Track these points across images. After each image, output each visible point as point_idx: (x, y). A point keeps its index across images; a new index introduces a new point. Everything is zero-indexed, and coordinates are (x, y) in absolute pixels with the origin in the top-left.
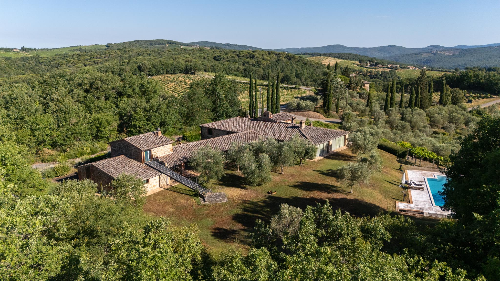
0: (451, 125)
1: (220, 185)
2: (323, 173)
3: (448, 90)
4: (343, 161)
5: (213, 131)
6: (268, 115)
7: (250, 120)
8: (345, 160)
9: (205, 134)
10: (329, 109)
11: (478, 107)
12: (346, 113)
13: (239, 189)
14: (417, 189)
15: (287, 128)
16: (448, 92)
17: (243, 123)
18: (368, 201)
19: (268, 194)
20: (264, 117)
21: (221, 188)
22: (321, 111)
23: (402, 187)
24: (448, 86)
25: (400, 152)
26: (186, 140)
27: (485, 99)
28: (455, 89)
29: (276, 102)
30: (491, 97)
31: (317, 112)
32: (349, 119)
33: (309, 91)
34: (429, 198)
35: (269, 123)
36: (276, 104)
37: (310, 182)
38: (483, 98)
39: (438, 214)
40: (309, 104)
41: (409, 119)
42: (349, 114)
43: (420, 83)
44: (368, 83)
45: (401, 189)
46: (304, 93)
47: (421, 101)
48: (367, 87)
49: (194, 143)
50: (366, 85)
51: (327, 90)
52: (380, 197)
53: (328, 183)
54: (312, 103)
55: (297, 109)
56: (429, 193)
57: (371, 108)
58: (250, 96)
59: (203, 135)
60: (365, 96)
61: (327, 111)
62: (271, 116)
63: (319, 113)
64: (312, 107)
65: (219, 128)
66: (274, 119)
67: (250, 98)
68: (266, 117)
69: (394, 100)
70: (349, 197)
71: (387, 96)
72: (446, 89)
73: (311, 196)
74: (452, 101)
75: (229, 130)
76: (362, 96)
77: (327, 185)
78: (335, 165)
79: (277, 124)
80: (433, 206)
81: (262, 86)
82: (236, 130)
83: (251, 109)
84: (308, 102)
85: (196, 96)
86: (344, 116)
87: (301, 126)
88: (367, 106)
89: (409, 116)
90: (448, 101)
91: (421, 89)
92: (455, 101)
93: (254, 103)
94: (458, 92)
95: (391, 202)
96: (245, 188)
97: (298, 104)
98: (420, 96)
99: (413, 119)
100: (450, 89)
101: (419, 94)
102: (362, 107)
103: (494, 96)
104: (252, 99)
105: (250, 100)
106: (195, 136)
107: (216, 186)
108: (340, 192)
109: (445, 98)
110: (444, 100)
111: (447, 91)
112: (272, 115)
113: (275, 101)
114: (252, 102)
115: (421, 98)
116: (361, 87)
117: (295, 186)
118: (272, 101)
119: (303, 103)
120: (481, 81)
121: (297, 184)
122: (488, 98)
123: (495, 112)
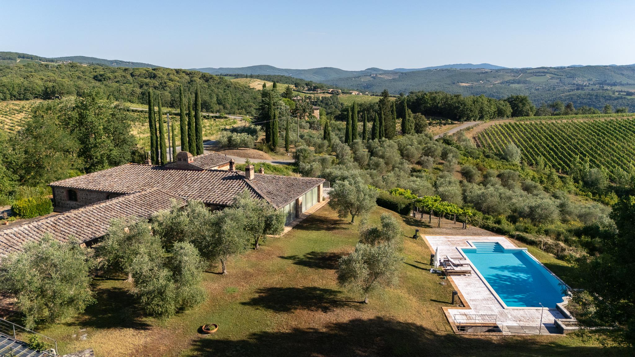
0: (429, 159)
1: (84, 324)
2: (300, 262)
3: (410, 115)
4: (327, 232)
5: (79, 194)
6: (186, 158)
7: (152, 168)
8: (328, 229)
9: (61, 199)
10: (274, 144)
11: (445, 134)
12: (301, 150)
13: (130, 332)
14: (460, 275)
15: (224, 179)
16: (410, 118)
17: (138, 174)
18: (401, 319)
19: (200, 335)
20: (179, 163)
21: (84, 337)
22: (264, 147)
23: (435, 272)
24: (410, 111)
25: (403, 206)
26: (20, 215)
27: (447, 126)
28: (417, 114)
29: (197, 136)
30: (452, 123)
31: (258, 149)
32: (306, 157)
33: (241, 121)
34: (489, 292)
35: (189, 173)
36: (196, 139)
37: (282, 286)
38: (445, 124)
39: (522, 327)
40: (246, 138)
41: (381, 153)
42: (305, 150)
43: (383, 107)
44: (318, 109)
45: (437, 278)
46: (235, 123)
47: (386, 130)
48: (317, 113)
50: (315, 111)
51: (270, 117)
52: (413, 302)
53: (316, 285)
54: (250, 136)
55: (229, 147)
56: (481, 279)
57: (329, 141)
58: (150, 128)
59: (59, 203)
60: (315, 125)
61: (272, 147)
62: (191, 160)
63: (262, 150)
64: (250, 142)
65: (91, 187)
66: (197, 164)
67: (151, 130)
68: (182, 162)
69: (357, 129)
70: (366, 315)
71: (348, 124)
72: (409, 114)
73: (294, 324)
74: (415, 129)
75: (110, 189)
76: (313, 125)
77: (315, 289)
78: (315, 241)
79: (203, 174)
80: (504, 308)
81: (171, 115)
82: (125, 190)
83: (154, 149)
84: (244, 136)
86: (298, 153)
87: (248, 176)
88: (325, 138)
89: (381, 150)
90: (412, 129)
91: (384, 114)
92: (419, 129)
93: (159, 139)
94: (420, 118)
95: (433, 309)
96: (144, 327)
97: (230, 139)
98: (384, 124)
99: (386, 153)
100: (412, 115)
101: (383, 121)
102: (319, 141)
103: (455, 122)
104: (154, 131)
105: (152, 134)
106: (38, 205)
107: (72, 329)
108: (346, 305)
109: (408, 126)
110: (407, 129)
111: (410, 117)
112: (192, 158)
113: (195, 135)
114: (154, 138)
115: (385, 126)
116: (310, 114)
117: (254, 303)
118: (189, 135)
119: (237, 137)
120: (439, 105)
121: (257, 295)
122: (449, 124)
123: (464, 141)
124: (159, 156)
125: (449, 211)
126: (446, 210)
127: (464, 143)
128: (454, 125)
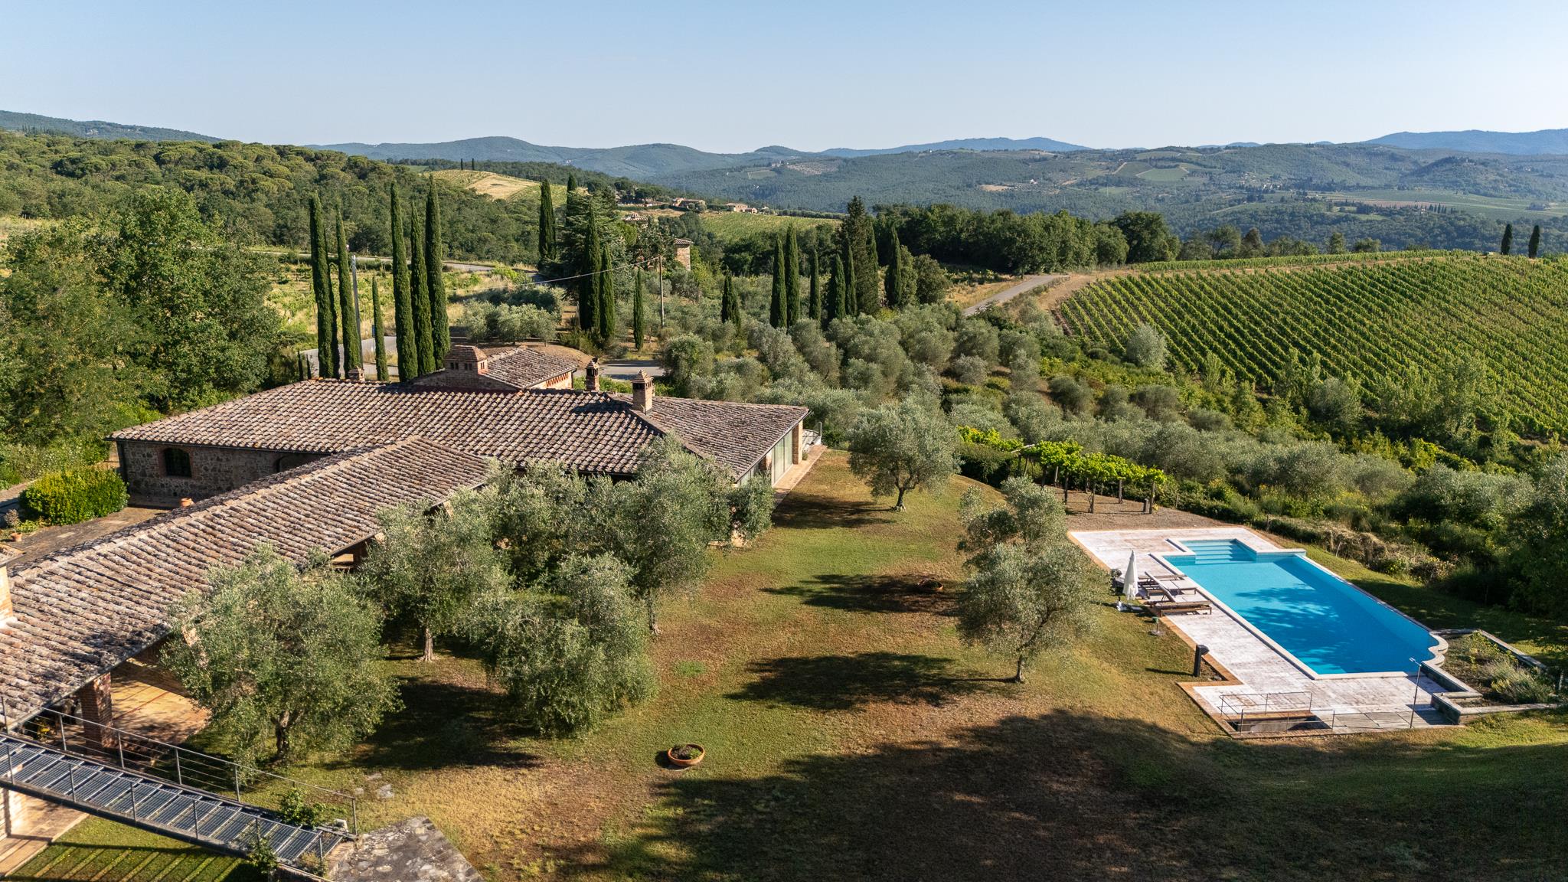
0: (976, 362)
1: (368, 763)
2: (817, 600)
3: (907, 260)
4: (847, 530)
5: (196, 460)
6: (471, 362)
7: (380, 390)
8: (849, 524)
9: (144, 474)
10: (605, 329)
11: (991, 305)
12: (682, 344)
13: (495, 775)
14: (1185, 613)
15: (578, 411)
16: (907, 268)
17: (347, 405)
18: (1111, 713)
19: (667, 772)
20: (452, 374)
21: (386, 791)
22: (582, 339)
23: (1128, 609)
24: (905, 249)
26: (46, 517)
27: (987, 285)
28: (922, 257)
29: (433, 311)
30: (997, 280)
31: (567, 345)
32: (696, 362)
33: (488, 276)
34: (1265, 647)
35: (483, 398)
36: (433, 318)
37: (805, 654)
38: (981, 282)
39: (1368, 716)
40: (535, 318)
41: (866, 350)
42: (692, 345)
43: (852, 241)
44: (687, 245)
45: (1139, 623)
46: (475, 281)
47: (859, 296)
48: (684, 255)
49: (135, 541)
50: (680, 251)
51: (592, 263)
52: (1114, 675)
53: (883, 648)
54: (543, 311)
56: (1234, 619)
57: (737, 321)
58: (317, 292)
59: (137, 483)
60: (685, 286)
61: (601, 339)
62: (483, 366)
63: (576, 347)
64: (547, 327)
65: (228, 438)
66: (501, 376)
67: (318, 298)
68: (461, 373)
69: (797, 292)
70: (1033, 707)
71: (776, 281)
72: (903, 258)
73: (879, 733)
74: (917, 295)
75: (284, 444)
76: (678, 285)
77: (885, 656)
78: (833, 553)
79: (519, 401)
80: (1313, 679)
81: (295, 263)
82: (324, 443)
83: (328, 346)
84: (530, 311)
85: (62, 297)
86: (675, 353)
87: (640, 401)
88: (725, 316)
89: (866, 342)
90: (911, 293)
91: (855, 258)
92: (927, 294)
93: (339, 320)
94: (929, 268)
95: (1161, 686)
96: (518, 761)
97: (492, 321)
98: (854, 281)
99: (879, 350)
100: (911, 259)
101: (853, 274)
102: (713, 323)
103: (1004, 277)
104: (328, 300)
105: (321, 306)
106: (92, 489)
107: (344, 776)
108: (975, 687)
109: (901, 288)
110: (901, 293)
111: (905, 263)
112: (486, 362)
113: (428, 309)
114: (328, 316)
115: (859, 286)
116: (669, 259)
117: (756, 693)
118: (415, 308)
119: (508, 314)
120: (963, 236)
121: (755, 678)
122: (990, 281)
123: (1035, 319)
124: (342, 363)
125: (1115, 474)
126: (1110, 469)
127: (1036, 325)
128: (1004, 284)
